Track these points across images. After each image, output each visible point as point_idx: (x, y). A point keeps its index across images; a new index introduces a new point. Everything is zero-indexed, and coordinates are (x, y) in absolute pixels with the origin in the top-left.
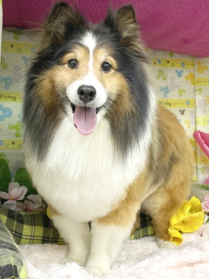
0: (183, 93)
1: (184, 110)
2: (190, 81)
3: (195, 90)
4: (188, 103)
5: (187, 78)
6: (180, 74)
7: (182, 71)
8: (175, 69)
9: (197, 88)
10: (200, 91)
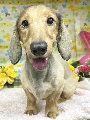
0: (67, 16)
1: (68, 25)
2: (70, 9)
3: (74, 14)
4: (70, 21)
5: (69, 8)
6: (64, 7)
7: (66, 5)
8: (62, 4)
9: (75, 12)
10: (77, 14)
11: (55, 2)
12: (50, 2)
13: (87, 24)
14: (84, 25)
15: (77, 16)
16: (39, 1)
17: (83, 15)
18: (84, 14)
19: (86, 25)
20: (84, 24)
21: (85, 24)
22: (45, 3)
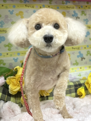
11: (84, 8)
12: (79, 8)
16: (68, 6)
22: (74, 8)
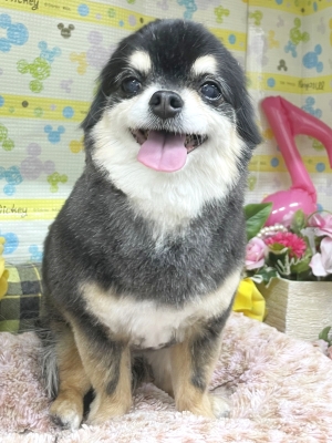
0: (224, 17)
3: (248, 14)
4: (233, 39)
9: (252, 10)
10: (257, 18)
13: (287, 65)
14: (279, 68)
15: (257, 24)
17: (278, 25)
18: (281, 23)
19: (286, 69)
20: (278, 64)
21: (282, 65)
